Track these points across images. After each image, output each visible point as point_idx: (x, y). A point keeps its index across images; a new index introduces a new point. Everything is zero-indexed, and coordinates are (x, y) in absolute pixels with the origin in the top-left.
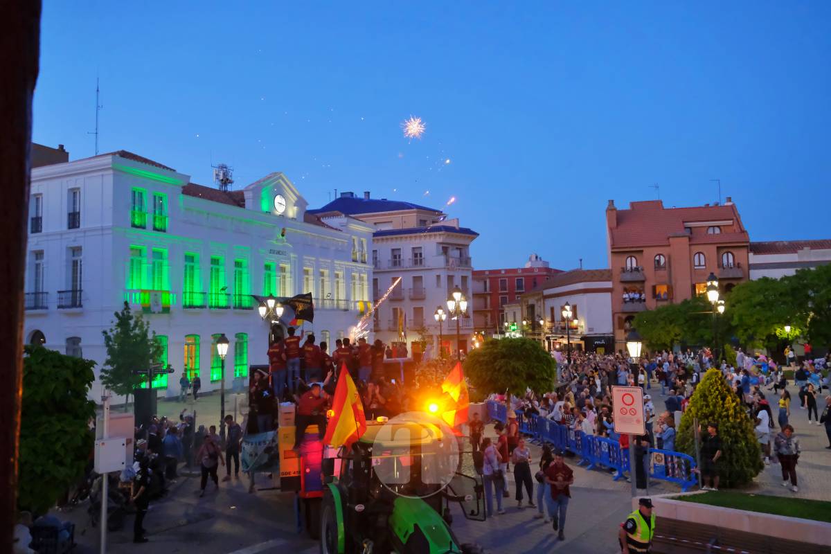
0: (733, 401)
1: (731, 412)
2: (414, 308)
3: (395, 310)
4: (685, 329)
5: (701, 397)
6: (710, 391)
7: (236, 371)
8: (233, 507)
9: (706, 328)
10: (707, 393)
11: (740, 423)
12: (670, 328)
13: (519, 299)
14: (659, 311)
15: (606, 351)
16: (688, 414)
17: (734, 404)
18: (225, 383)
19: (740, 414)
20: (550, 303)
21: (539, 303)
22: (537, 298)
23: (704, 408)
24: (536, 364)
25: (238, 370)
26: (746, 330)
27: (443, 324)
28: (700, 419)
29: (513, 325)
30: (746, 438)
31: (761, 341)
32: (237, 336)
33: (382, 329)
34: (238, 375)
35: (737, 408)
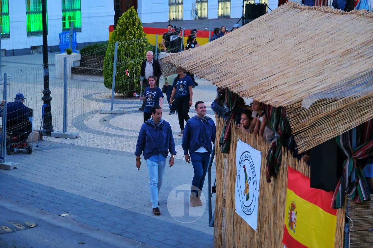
7: (64, 18)
8: (65, 215)
18: (49, 37)
25: (67, 18)
34: (67, 26)
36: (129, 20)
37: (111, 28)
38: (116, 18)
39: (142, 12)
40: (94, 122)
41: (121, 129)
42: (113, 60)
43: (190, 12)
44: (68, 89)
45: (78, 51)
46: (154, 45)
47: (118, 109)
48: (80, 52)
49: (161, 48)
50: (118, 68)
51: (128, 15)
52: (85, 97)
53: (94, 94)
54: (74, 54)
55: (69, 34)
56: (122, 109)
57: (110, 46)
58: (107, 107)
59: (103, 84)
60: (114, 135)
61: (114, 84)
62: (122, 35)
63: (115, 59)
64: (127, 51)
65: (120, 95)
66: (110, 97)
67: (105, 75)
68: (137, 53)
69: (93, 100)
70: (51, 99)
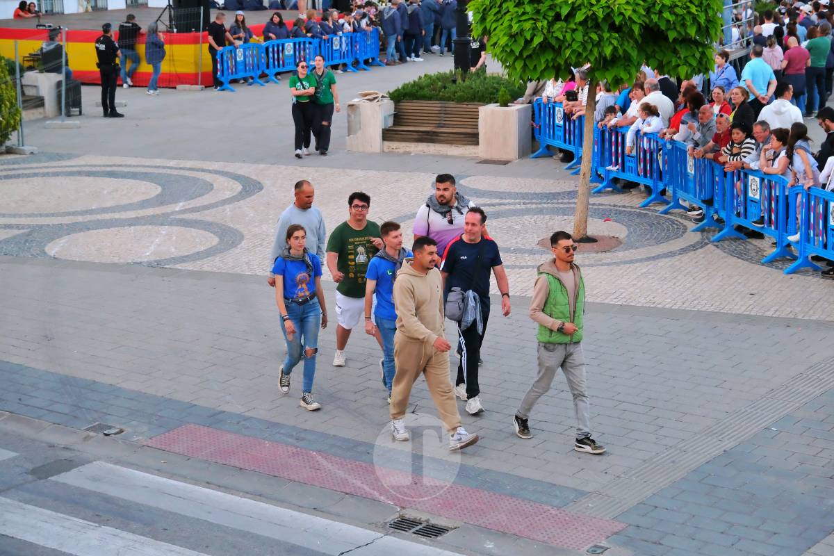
49: (26, 64)
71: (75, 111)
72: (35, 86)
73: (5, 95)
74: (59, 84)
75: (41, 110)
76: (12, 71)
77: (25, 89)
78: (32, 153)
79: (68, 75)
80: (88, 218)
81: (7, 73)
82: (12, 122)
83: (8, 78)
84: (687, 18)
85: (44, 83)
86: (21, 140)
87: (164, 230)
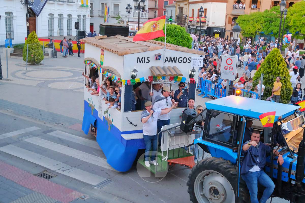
0: (283, 66)
1: (281, 71)
2: (114, 4)
3: (103, 4)
4: (264, 26)
5: (267, 62)
6: (273, 60)
8: (8, 110)
9: (275, 26)
10: (270, 61)
11: (285, 77)
12: (256, 25)
13: (175, 3)
14: (252, 15)
15: (220, 36)
16: (259, 72)
17: (283, 67)
19: (286, 72)
20: (192, 6)
21: (186, 5)
22: (185, 3)
23: (268, 68)
24: (181, 40)
25: (8, 34)
26: (296, 29)
27: (130, 14)
28: (265, 74)
29: (170, 18)
30: (286, 85)
31: (302, 35)
32: (6, 13)
33: (94, 15)
34: (8, 37)
35: (285, 69)
36: (33, 35)
37: (26, 38)
38: (28, 34)
39: (38, 33)
40: (19, 74)
41: (30, 77)
42: (27, 51)
43: (57, 33)
44: (8, 62)
45: (13, 47)
46: (43, 45)
47: (29, 69)
48: (14, 47)
49: (45, 46)
50: (29, 54)
51: (32, 34)
52: (16, 65)
53: (19, 64)
54: (11, 48)
55: (9, 41)
56: (31, 70)
57: (25, 46)
58: (25, 68)
59: (23, 60)
60: (28, 79)
61: (27, 60)
62: (30, 41)
63: (28, 50)
64: (32, 48)
65: (30, 64)
66: (26, 65)
67: (23, 56)
68: (36, 48)
69: (19, 66)
70: (2, 66)
71: (55, 57)
72: (47, 51)
73: (41, 53)
74: (52, 51)
75: (48, 56)
76: (42, 48)
77: (45, 52)
78: (46, 65)
79: (54, 49)
80: (57, 79)
81: (41, 48)
82: (42, 58)
83: (42, 49)
84: (185, 44)
85: (49, 51)
86: (44, 62)
87: (74, 83)
